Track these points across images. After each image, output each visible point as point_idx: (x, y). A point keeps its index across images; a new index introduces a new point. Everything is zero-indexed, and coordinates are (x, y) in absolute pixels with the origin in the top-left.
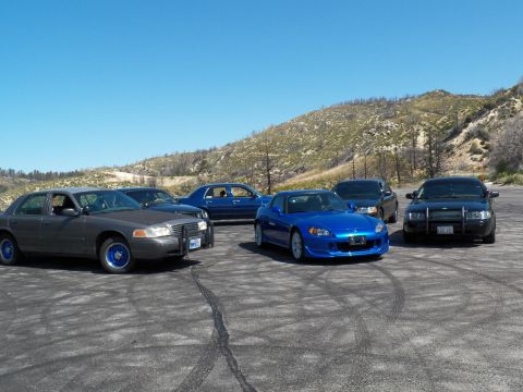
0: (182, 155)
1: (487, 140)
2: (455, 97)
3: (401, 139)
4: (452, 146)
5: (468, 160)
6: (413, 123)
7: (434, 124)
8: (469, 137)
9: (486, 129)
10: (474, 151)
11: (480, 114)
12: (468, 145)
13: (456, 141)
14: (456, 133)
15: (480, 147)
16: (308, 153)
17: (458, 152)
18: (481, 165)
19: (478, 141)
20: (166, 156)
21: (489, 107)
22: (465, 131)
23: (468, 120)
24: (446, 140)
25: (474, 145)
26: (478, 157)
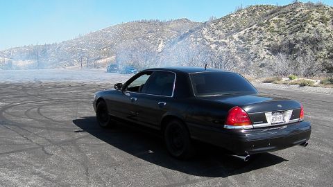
0: (35, 47)
7: (169, 38)
11: (187, 34)
16: (105, 50)
20: (25, 47)
21: (191, 31)
22: (178, 43)
23: (181, 38)
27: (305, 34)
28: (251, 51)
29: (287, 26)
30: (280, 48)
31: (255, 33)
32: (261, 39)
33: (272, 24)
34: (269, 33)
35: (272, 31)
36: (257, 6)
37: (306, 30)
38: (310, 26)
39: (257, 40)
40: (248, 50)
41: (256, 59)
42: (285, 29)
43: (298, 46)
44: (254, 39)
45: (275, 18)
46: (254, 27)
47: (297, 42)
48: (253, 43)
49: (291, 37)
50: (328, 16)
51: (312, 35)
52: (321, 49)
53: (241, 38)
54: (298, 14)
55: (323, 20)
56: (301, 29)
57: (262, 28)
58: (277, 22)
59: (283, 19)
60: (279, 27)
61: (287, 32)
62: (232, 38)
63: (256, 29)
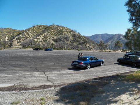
1: (20, 40)
2: (13, 30)
3: (2, 38)
4: (13, 41)
5: (16, 44)
6: (4, 35)
7: (9, 36)
8: (17, 39)
9: (20, 38)
10: (18, 42)
11: (19, 35)
12: (16, 41)
13: (14, 40)
14: (14, 38)
15: (19, 41)
17: (14, 42)
18: (19, 44)
19: (18, 40)
22: (16, 38)
23: (16, 36)
24: (12, 39)
25: (18, 41)
26: (18, 43)
27: (63, 36)
28: (48, 41)
29: (57, 33)
30: (56, 40)
31: (48, 35)
32: (50, 37)
33: (52, 32)
34: (52, 35)
35: (53, 35)
36: (40, 25)
37: (63, 35)
38: (64, 33)
39: (49, 38)
40: (47, 41)
41: (50, 44)
42: (56, 34)
43: (62, 39)
44: (48, 37)
45: (53, 30)
46: (47, 33)
47: (61, 38)
48: (48, 38)
49: (59, 37)
50: (68, 31)
51: (65, 36)
52: (68, 40)
53: (44, 37)
54: (59, 30)
55: (67, 32)
56: (62, 34)
57: (50, 34)
58: (54, 32)
59: (55, 31)
60: (54, 33)
61: (58, 35)
62: (41, 37)
63: (47, 34)
